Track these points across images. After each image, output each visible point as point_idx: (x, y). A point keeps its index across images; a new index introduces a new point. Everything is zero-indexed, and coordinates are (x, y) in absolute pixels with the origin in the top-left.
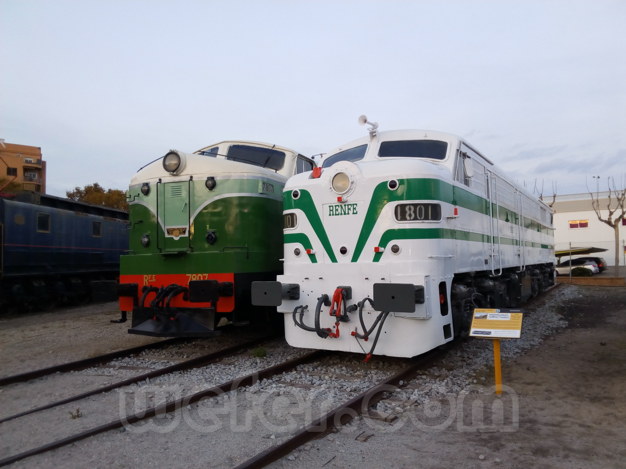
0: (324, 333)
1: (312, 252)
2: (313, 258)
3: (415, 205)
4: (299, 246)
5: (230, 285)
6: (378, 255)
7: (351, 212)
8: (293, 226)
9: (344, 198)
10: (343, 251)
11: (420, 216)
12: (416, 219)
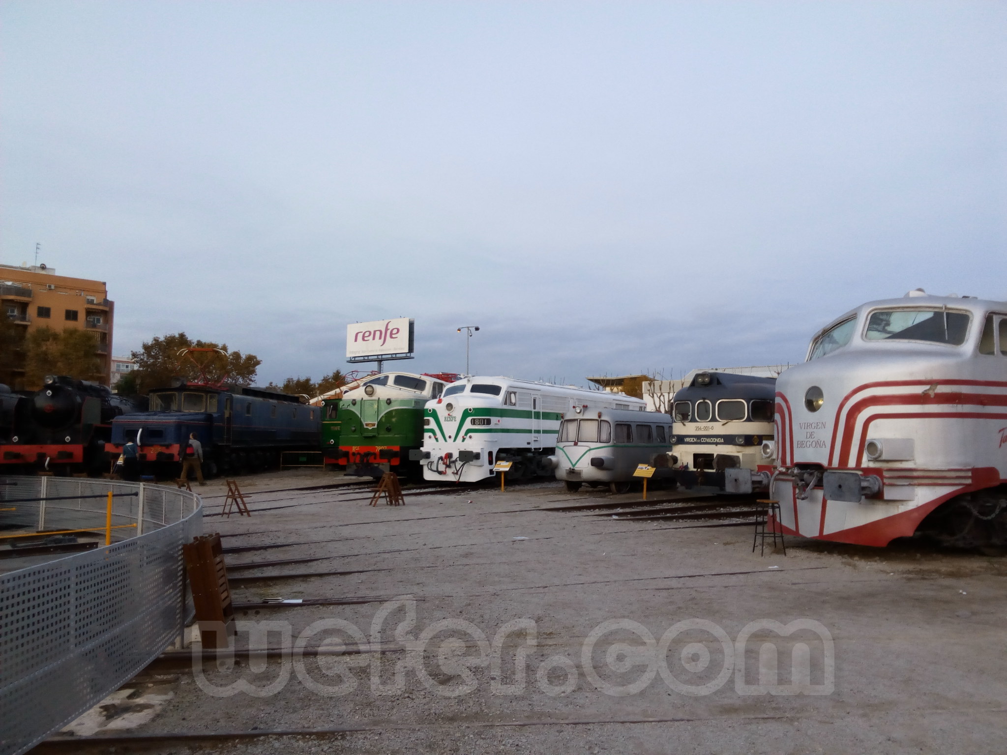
0: (440, 473)
1: (437, 437)
2: (437, 439)
3: (479, 419)
4: (431, 434)
5: (398, 452)
6: (464, 439)
7: (454, 420)
8: (428, 425)
9: (451, 414)
10: (450, 437)
11: (481, 423)
12: (479, 424)
